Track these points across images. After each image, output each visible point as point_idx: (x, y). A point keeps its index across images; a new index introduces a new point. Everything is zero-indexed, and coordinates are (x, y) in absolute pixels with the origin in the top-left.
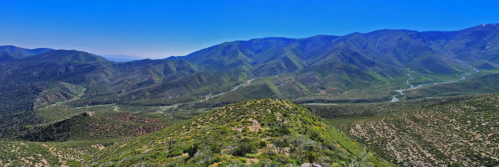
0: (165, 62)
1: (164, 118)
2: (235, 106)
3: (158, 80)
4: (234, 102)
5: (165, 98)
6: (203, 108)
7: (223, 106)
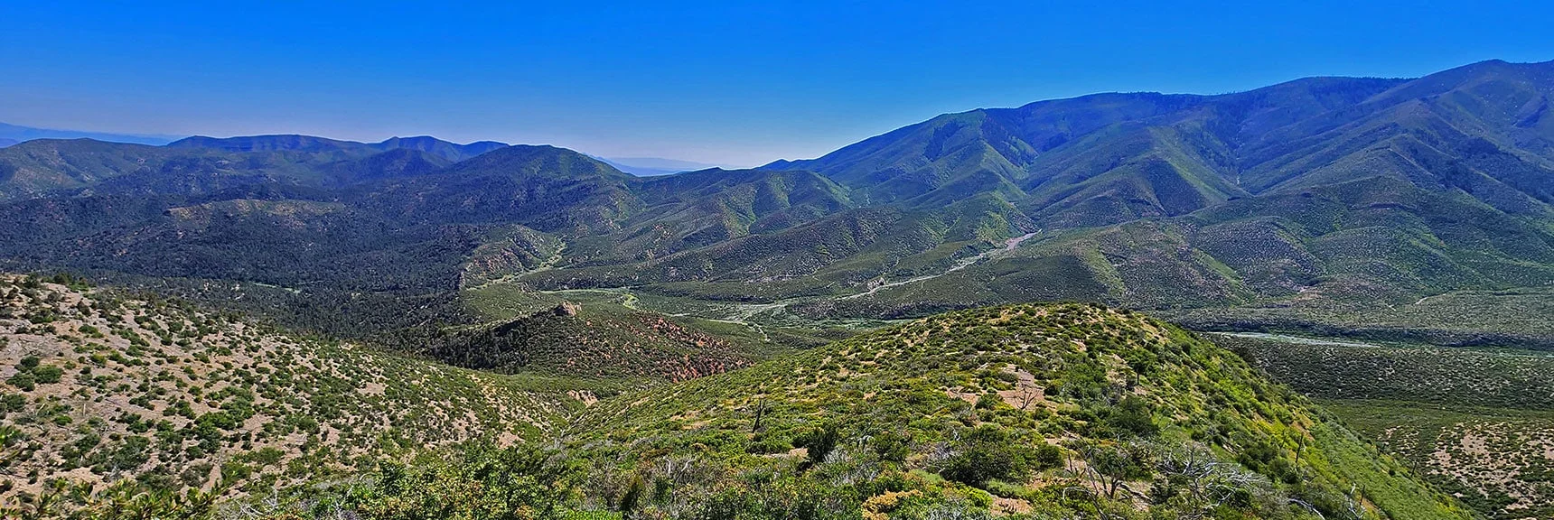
0: (760, 178)
1: (747, 339)
2: (959, 319)
3: (738, 228)
4: (959, 308)
5: (752, 281)
6: (857, 317)
7: (921, 317)
